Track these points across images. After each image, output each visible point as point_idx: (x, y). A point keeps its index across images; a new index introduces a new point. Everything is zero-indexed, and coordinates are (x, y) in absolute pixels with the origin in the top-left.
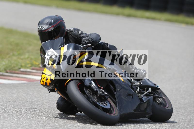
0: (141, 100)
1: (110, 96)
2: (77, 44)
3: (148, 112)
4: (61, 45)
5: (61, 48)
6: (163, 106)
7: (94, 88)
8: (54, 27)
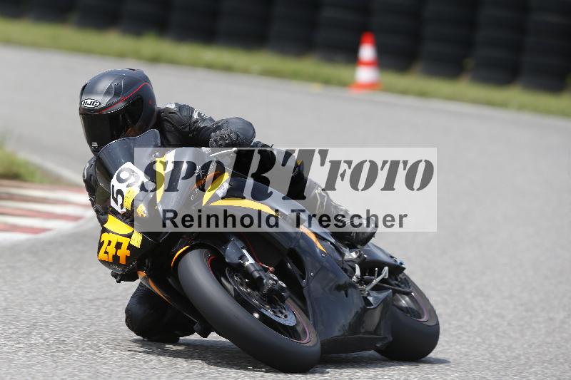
7: (253, 269)
8: (126, 100)
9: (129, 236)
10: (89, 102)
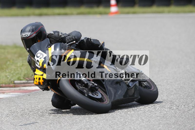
0: (128, 86)
1: (99, 86)
2: (62, 43)
3: (136, 96)
4: (48, 46)
5: (49, 48)
6: (148, 89)
7: (84, 81)
8: (36, 33)
9: (42, 75)
10: (24, 35)
